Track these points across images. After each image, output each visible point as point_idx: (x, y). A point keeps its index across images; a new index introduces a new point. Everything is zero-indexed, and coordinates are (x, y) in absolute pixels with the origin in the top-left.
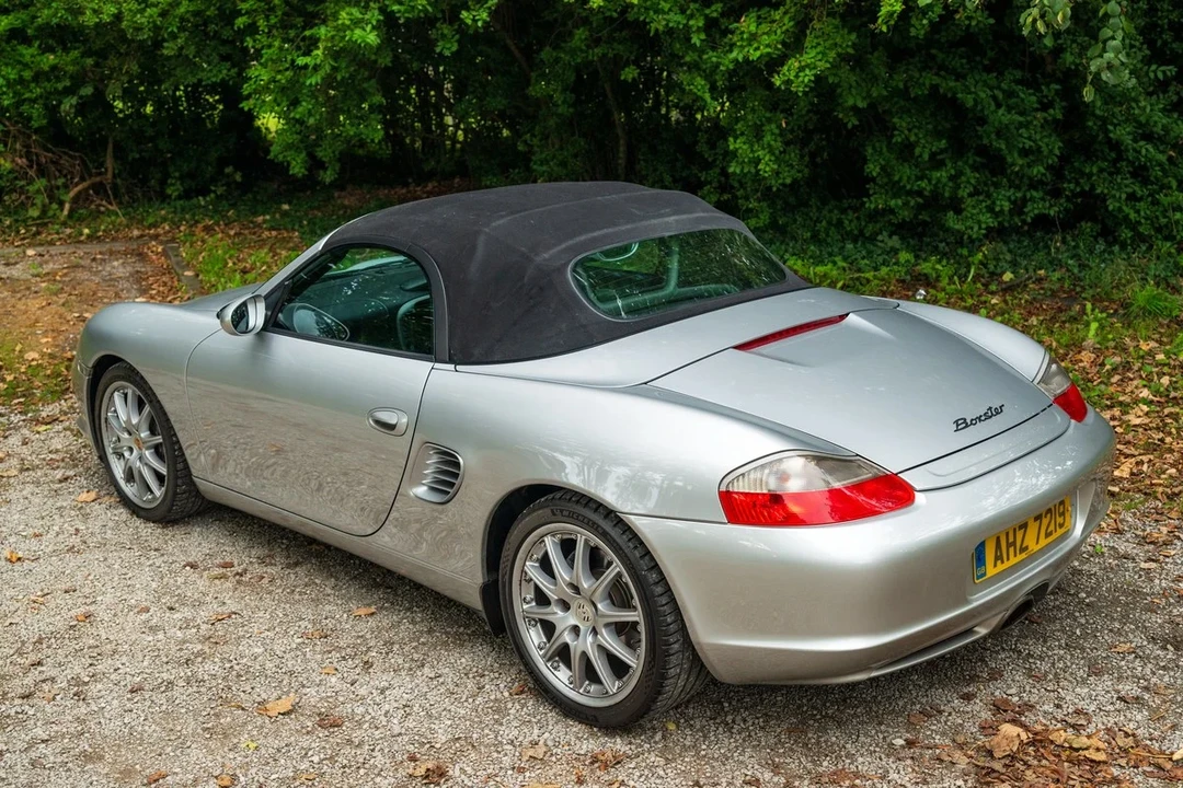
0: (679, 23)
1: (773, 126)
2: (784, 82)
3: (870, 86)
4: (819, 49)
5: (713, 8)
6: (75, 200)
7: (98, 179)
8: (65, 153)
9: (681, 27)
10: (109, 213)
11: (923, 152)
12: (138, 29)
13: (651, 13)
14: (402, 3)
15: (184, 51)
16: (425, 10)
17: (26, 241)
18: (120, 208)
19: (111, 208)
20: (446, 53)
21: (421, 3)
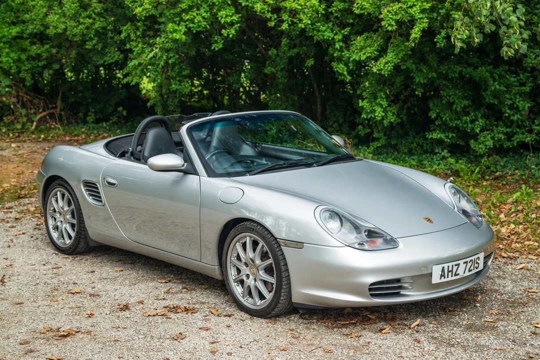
0: (329, 37)
1: (382, 94)
2: (377, 70)
3: (428, 72)
4: (394, 53)
5: (346, 30)
6: (40, 121)
7: (52, 111)
8: (37, 97)
9: (330, 39)
10: (55, 128)
11: (458, 107)
12: (74, 35)
13: (315, 32)
14: (194, 23)
15: (96, 47)
16: (205, 27)
17: (12, 140)
18: (61, 126)
19: (57, 126)
20: (217, 49)
21: (204, 24)
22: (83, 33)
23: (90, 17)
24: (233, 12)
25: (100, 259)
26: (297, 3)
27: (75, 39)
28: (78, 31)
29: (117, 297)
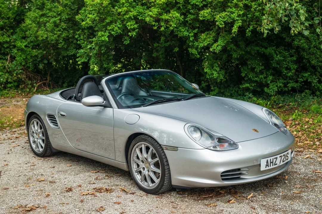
0: (187, 34)
1: (216, 64)
2: (213, 50)
3: (240, 51)
4: (222, 40)
5: (195, 30)
6: (39, 86)
7: (44, 82)
8: (37, 75)
9: (187, 35)
10: (46, 90)
11: (258, 70)
12: (52, 40)
13: (179, 32)
14: (114, 31)
15: (64, 46)
16: (120, 33)
17: (23, 97)
18: (49, 89)
19: (47, 89)
20: (126, 44)
21: (119, 31)
22: (56, 39)
23: (59, 31)
24: (135, 23)
25: (59, 159)
26: (168, 16)
27: (52, 43)
28: (54, 38)
29: (66, 183)
